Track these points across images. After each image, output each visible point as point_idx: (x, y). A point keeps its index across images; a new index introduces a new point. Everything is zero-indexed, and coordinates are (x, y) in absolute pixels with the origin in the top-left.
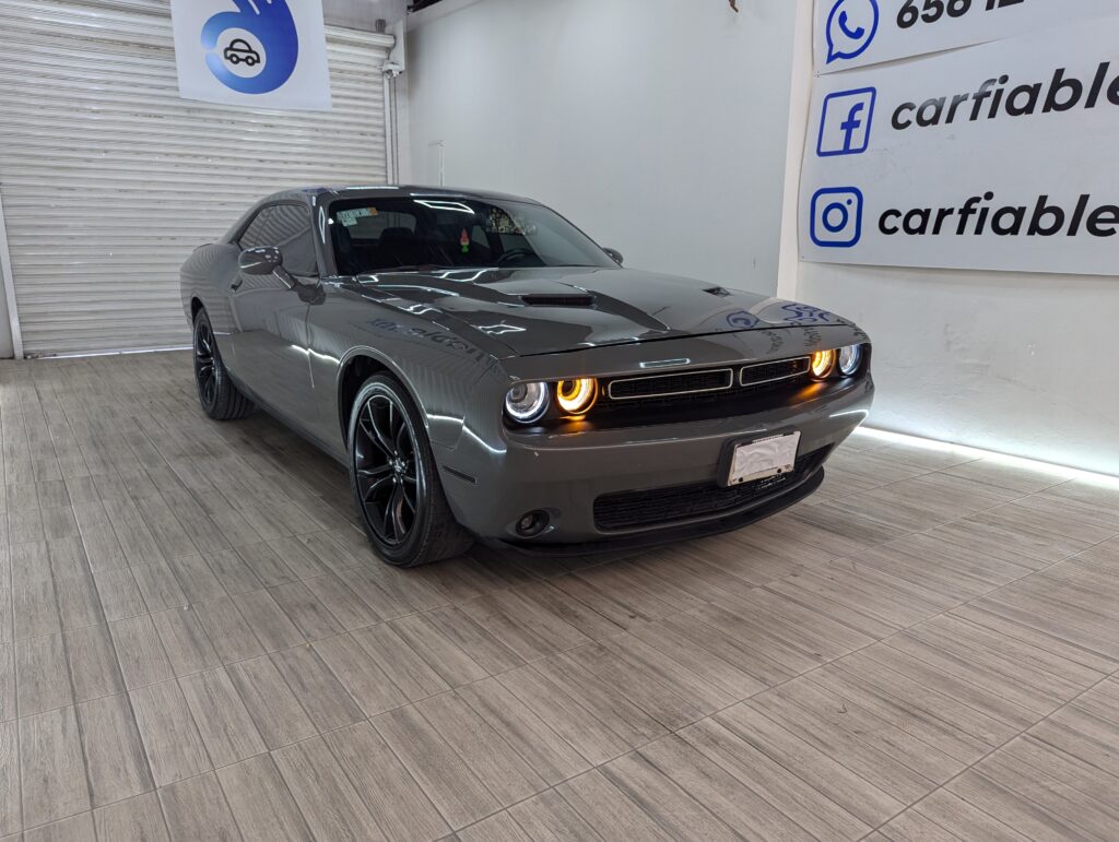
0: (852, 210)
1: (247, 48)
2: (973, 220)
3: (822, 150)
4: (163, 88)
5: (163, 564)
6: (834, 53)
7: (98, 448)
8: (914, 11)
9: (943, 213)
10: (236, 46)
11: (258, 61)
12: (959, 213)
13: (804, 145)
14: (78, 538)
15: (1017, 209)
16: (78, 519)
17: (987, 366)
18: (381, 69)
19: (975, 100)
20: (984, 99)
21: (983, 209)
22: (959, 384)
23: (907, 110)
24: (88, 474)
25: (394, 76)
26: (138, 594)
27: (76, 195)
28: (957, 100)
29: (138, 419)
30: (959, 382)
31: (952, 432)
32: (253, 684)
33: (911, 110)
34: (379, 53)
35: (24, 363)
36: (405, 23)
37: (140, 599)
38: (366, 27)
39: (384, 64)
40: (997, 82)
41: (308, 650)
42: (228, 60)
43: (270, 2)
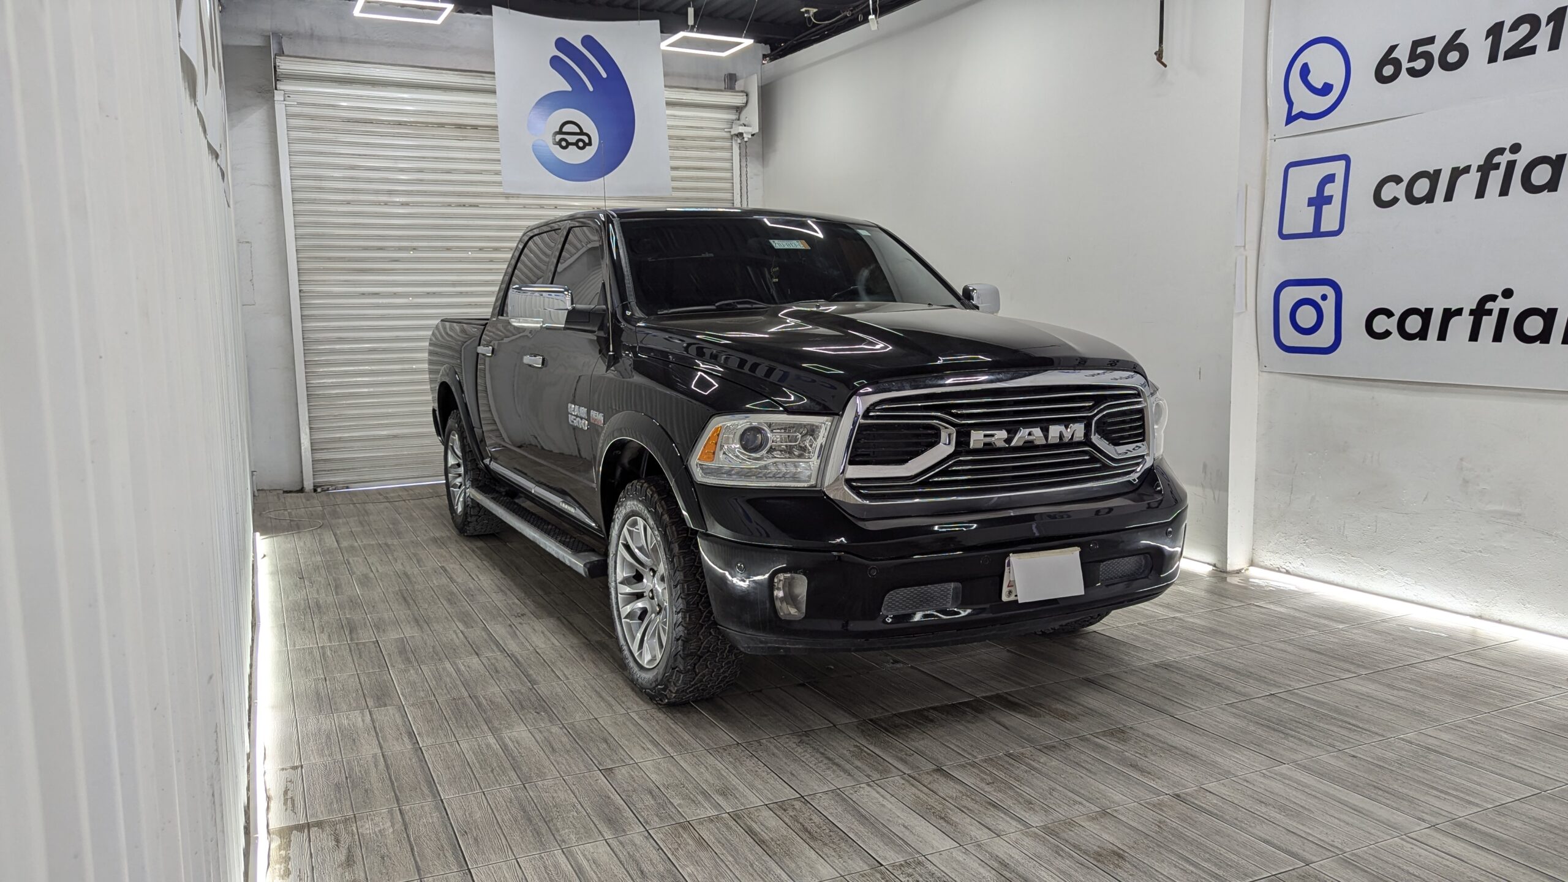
0: (1328, 307)
1: (578, 131)
2: (1488, 324)
3: (1285, 232)
4: (480, 172)
5: (491, 740)
6: (1293, 113)
7: (408, 605)
8: (1397, 64)
9: (1449, 315)
10: (566, 129)
11: (590, 144)
12: (1470, 315)
13: (1261, 225)
14: (401, 708)
15: (1546, 311)
16: (398, 686)
17: (1519, 515)
18: (730, 132)
19: (1480, 173)
20: (1492, 172)
21: (1501, 310)
22: (1482, 537)
23: (1392, 184)
24: (403, 636)
25: (746, 139)
26: (469, 770)
27: (380, 301)
28: (1457, 173)
29: (447, 568)
30: (1483, 534)
31: (1477, 602)
32: (592, 869)
33: (1397, 184)
34: (728, 114)
35: (314, 498)
36: (760, 77)
37: (472, 776)
38: (713, 85)
39: (734, 126)
40: (1507, 151)
41: (646, 837)
42: (558, 146)
43: (604, 75)
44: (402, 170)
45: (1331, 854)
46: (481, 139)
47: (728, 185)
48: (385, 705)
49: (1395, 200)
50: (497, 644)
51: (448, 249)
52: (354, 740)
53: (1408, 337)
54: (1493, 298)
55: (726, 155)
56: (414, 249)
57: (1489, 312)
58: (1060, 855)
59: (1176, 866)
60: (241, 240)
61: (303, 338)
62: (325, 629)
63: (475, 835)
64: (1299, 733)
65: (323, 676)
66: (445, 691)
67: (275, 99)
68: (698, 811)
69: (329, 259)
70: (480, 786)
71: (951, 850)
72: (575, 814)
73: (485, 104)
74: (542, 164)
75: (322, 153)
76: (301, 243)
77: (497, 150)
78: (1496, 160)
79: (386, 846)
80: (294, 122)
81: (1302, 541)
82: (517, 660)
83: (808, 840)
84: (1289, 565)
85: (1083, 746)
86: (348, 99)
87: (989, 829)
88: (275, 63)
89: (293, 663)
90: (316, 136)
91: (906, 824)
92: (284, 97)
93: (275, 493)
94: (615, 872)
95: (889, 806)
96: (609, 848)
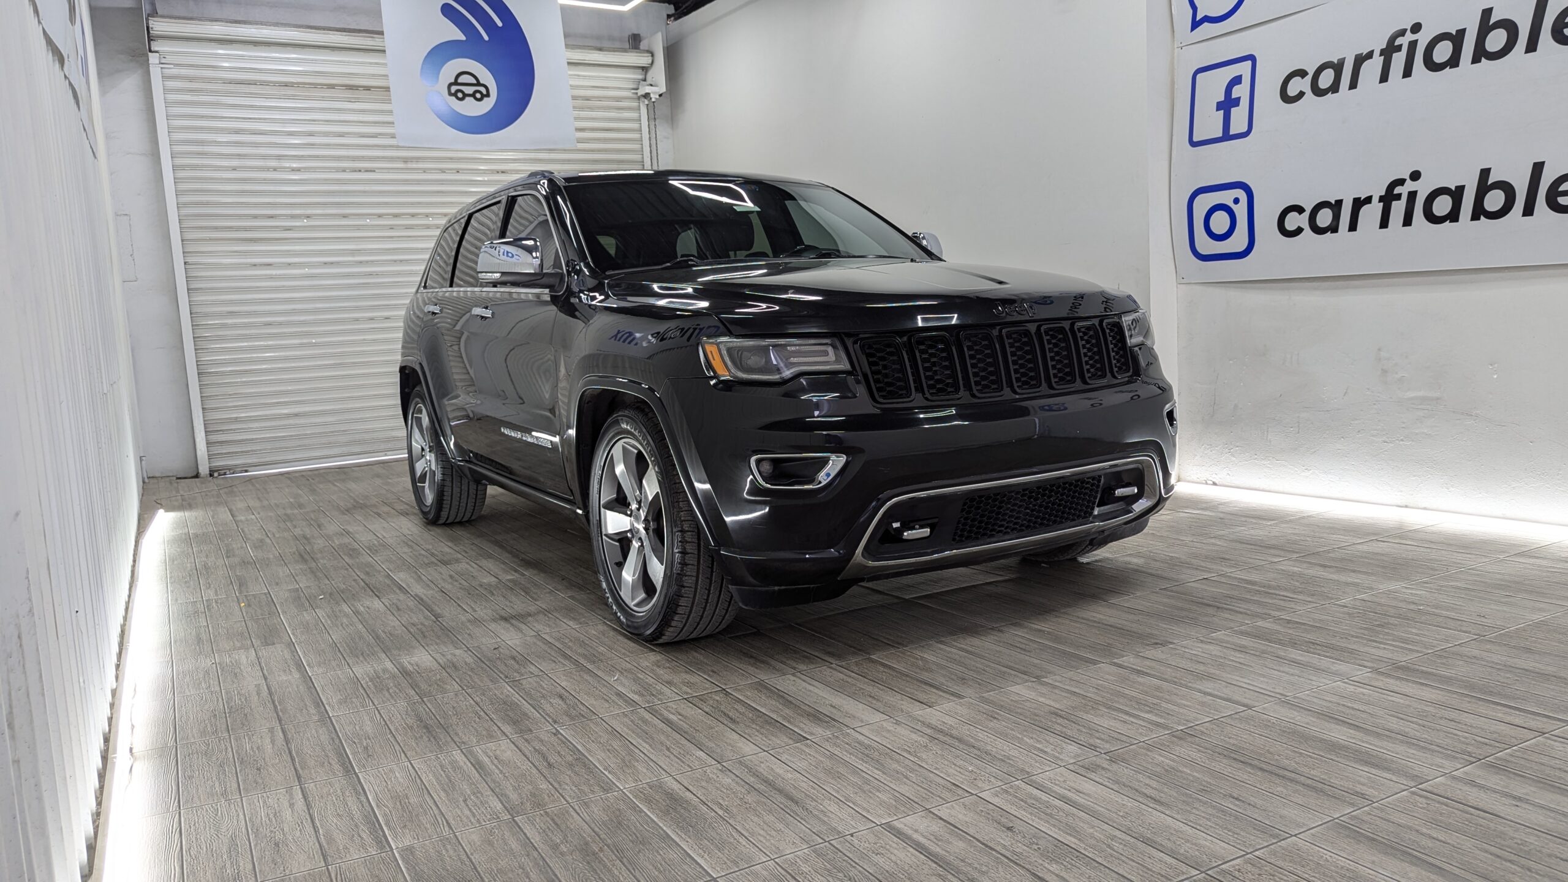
0: (1241, 211)
1: (475, 82)
3: (1195, 139)
4: (375, 136)
5: (388, 665)
6: (1198, 19)
7: (306, 560)
9: (1359, 203)
10: (464, 79)
11: (488, 95)
12: (1380, 201)
13: (1172, 135)
14: (291, 645)
15: (1453, 189)
16: (289, 627)
17: (1438, 399)
18: (637, 93)
19: (1383, 57)
20: (1394, 55)
21: (1410, 193)
22: (1404, 426)
23: (1297, 79)
24: (297, 586)
25: (653, 100)
26: (362, 691)
27: (274, 272)
28: (1360, 60)
29: (351, 530)
30: (1404, 423)
31: (1401, 491)
32: (493, 764)
33: (1303, 78)
34: (634, 73)
35: (210, 481)
36: (665, 35)
37: (365, 696)
38: (617, 45)
39: (640, 87)
40: (1409, 31)
41: (555, 734)
42: (454, 98)
43: (500, 24)
44: (291, 134)
45: (1273, 699)
46: (375, 101)
47: (637, 146)
48: (274, 644)
49: (1301, 94)
50: (401, 588)
51: (345, 216)
52: (236, 674)
53: (1318, 230)
54: (1401, 182)
55: (635, 115)
56: (308, 217)
57: (1398, 197)
58: (995, 718)
59: (1115, 719)
60: (119, 213)
61: (191, 313)
62: (212, 586)
63: (365, 744)
64: (1234, 606)
65: (206, 624)
66: (341, 628)
67: (150, 62)
68: (612, 709)
69: (216, 228)
70: (373, 703)
71: (881, 723)
72: (478, 720)
73: (376, 63)
74: (438, 116)
75: (203, 117)
76: (184, 211)
77: (391, 112)
78: (1397, 43)
79: (264, 759)
80: (171, 84)
81: (1227, 450)
82: (422, 599)
83: (730, 725)
84: (1216, 476)
85: (1015, 631)
86: (228, 60)
87: (921, 703)
88: (147, 24)
89: (173, 615)
90: (195, 98)
91: (834, 705)
92: (160, 58)
93: (168, 479)
94: (519, 764)
95: (816, 690)
96: (513, 745)
